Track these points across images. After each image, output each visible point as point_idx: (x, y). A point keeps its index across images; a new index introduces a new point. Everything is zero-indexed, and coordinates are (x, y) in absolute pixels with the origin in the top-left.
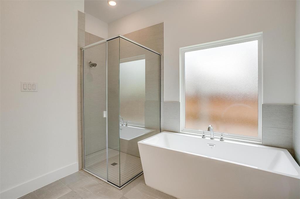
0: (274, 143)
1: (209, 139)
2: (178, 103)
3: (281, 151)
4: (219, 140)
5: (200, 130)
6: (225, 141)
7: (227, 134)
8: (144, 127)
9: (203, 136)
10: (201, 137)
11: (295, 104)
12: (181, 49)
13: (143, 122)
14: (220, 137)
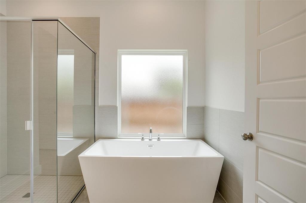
0: (193, 137)
1: (148, 140)
2: (116, 108)
3: (199, 141)
4: (156, 140)
5: (139, 134)
6: (161, 140)
7: (163, 134)
8: (72, 137)
9: (143, 138)
10: (140, 140)
11: (205, 106)
12: (119, 51)
13: (71, 132)
14: (157, 138)
